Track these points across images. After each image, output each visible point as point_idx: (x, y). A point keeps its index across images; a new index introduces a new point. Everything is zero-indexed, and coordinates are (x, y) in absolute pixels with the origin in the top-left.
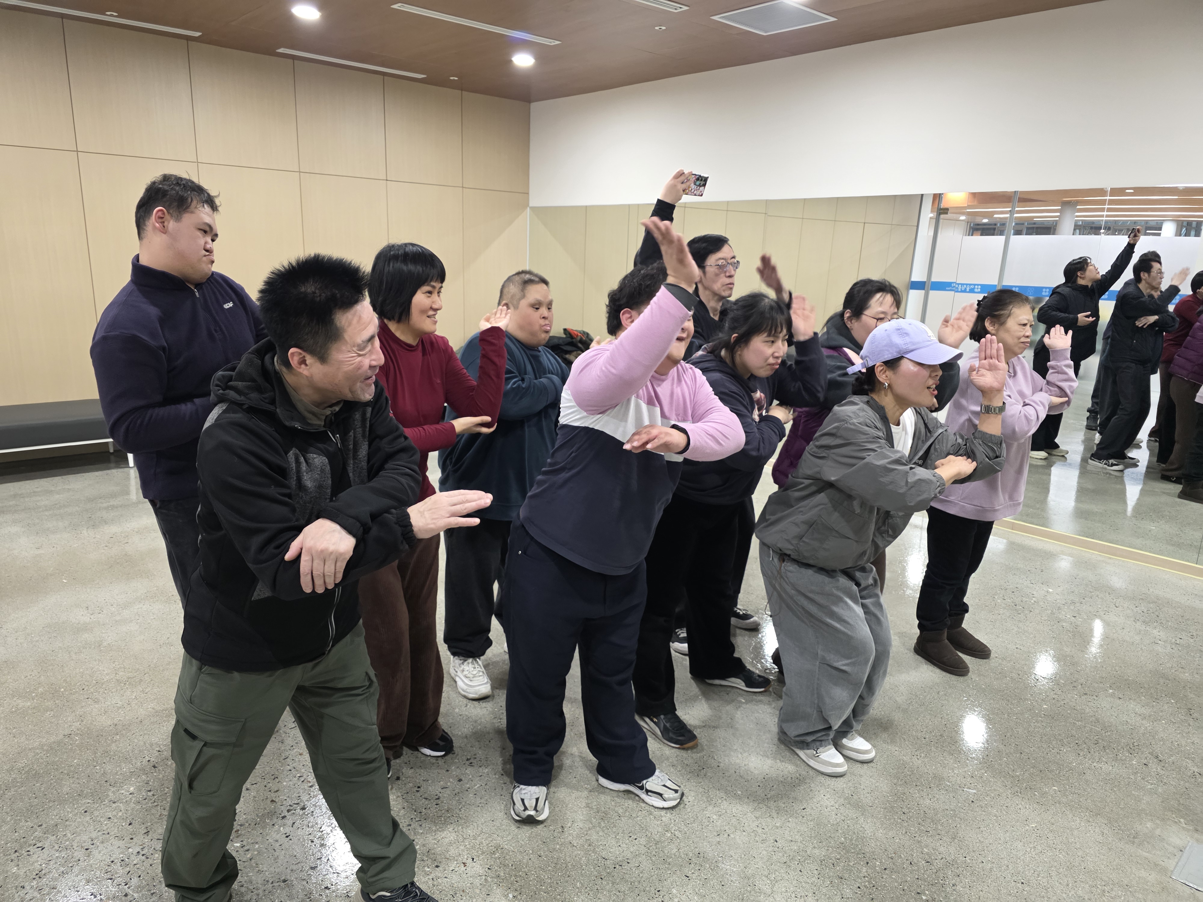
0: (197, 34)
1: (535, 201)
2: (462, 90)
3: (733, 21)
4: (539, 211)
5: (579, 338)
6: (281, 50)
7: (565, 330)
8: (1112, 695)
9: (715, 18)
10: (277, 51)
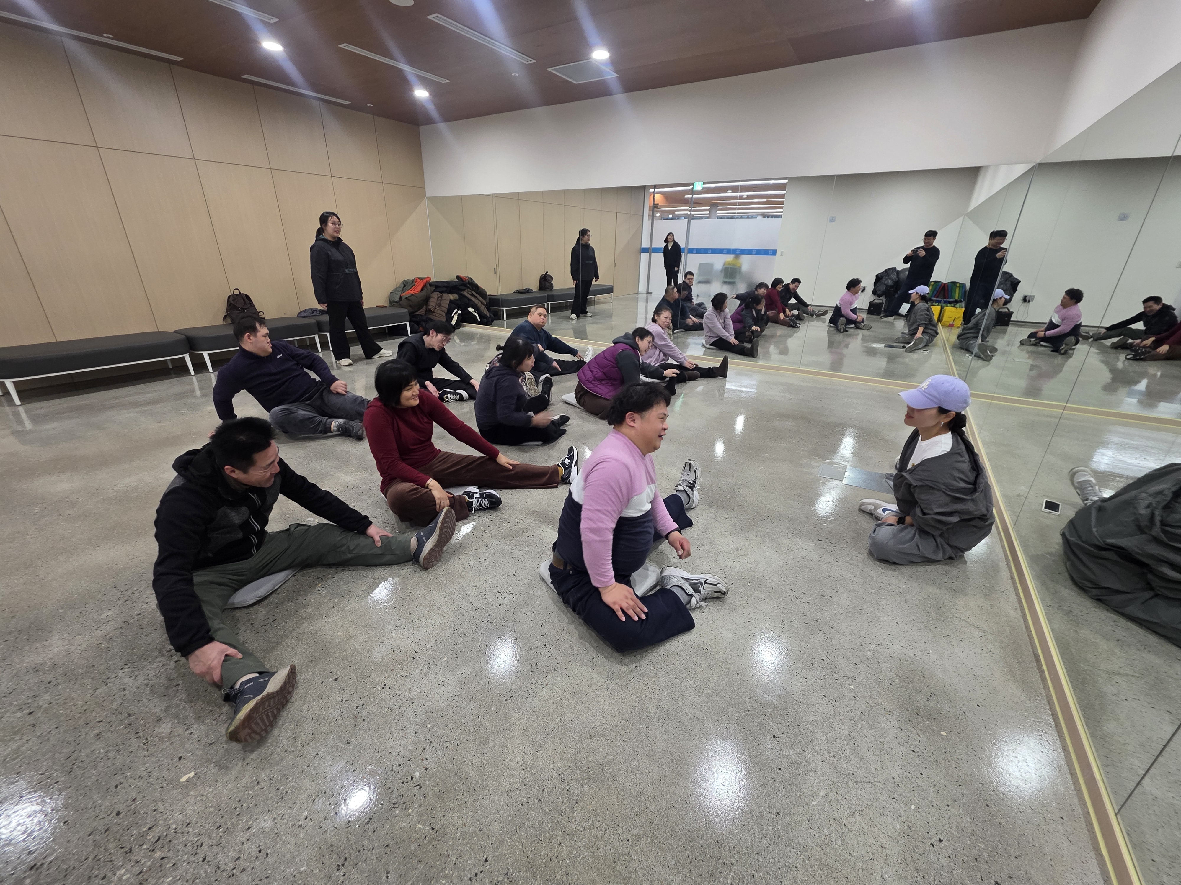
0: (180, 59)
1: (429, 193)
2: (373, 115)
3: (559, 72)
4: (432, 199)
5: (467, 281)
6: (245, 77)
7: (458, 277)
8: (778, 420)
9: (550, 70)
10: (242, 77)
